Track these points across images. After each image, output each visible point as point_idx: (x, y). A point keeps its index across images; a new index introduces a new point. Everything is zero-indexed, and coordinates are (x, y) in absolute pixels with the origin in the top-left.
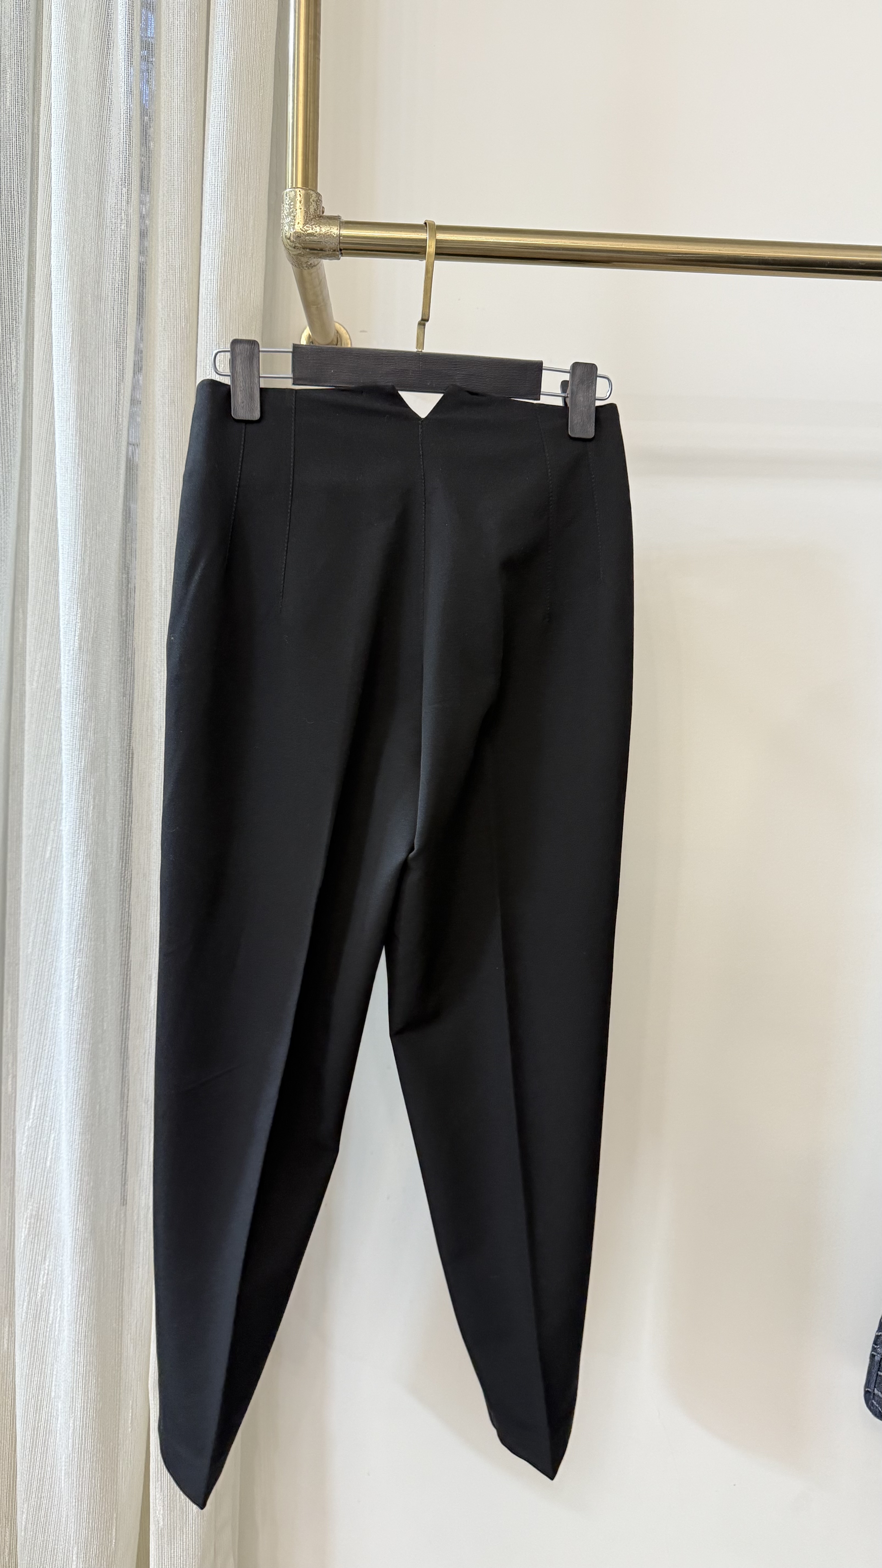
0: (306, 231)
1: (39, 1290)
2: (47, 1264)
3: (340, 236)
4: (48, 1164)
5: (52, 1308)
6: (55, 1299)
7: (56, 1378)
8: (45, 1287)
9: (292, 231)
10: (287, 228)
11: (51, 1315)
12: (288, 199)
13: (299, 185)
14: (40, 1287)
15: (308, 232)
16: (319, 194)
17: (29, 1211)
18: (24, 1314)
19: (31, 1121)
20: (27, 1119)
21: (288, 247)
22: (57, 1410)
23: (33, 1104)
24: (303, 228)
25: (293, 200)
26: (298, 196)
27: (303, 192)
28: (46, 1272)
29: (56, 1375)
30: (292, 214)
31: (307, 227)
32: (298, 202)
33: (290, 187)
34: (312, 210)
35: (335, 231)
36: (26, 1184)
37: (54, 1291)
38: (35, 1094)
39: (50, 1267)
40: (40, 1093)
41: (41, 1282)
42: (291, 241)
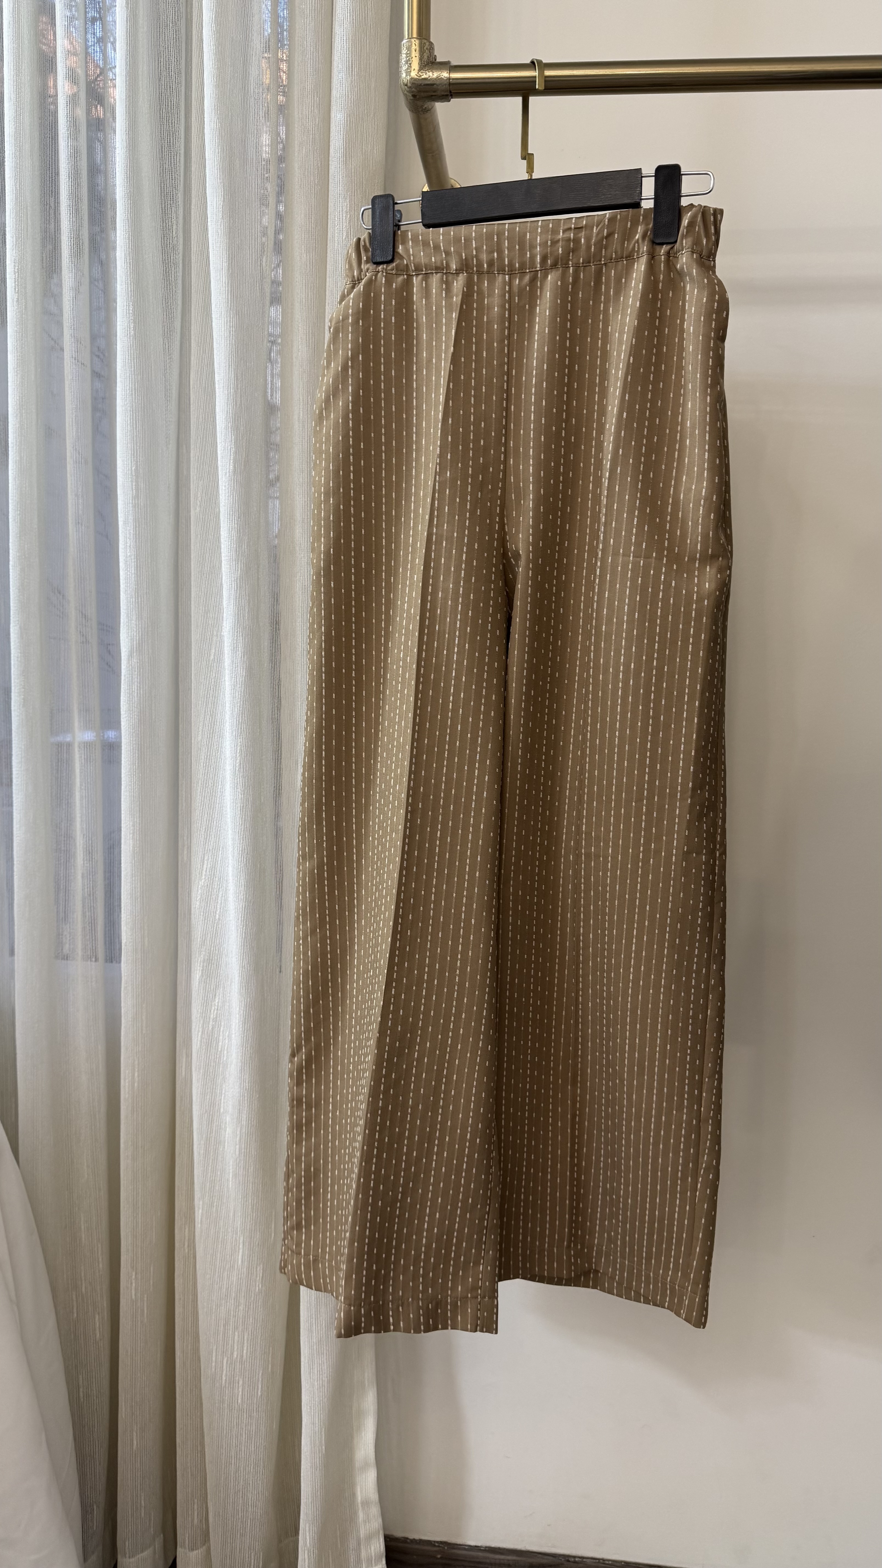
0: (421, 76)
1: (211, 1023)
2: (217, 1001)
3: (449, 79)
4: (217, 916)
5: (221, 1038)
6: (223, 1031)
7: (225, 1097)
8: (215, 1020)
9: (408, 78)
10: (404, 75)
11: (220, 1044)
12: (405, 49)
13: (415, 35)
14: (211, 1020)
15: (423, 77)
16: (432, 43)
17: (202, 956)
18: (199, 1043)
19: (203, 881)
20: (200, 879)
21: (406, 92)
22: (226, 1123)
23: (205, 866)
24: (418, 73)
25: (409, 48)
26: (414, 45)
27: (417, 42)
28: (216, 1007)
29: (225, 1094)
30: (409, 62)
31: (422, 73)
32: (413, 50)
33: (406, 38)
34: (426, 57)
35: (445, 75)
36: (199, 933)
37: (222, 1024)
38: (206, 859)
39: (220, 1004)
40: (210, 857)
41: (212, 1016)
42: (408, 87)
